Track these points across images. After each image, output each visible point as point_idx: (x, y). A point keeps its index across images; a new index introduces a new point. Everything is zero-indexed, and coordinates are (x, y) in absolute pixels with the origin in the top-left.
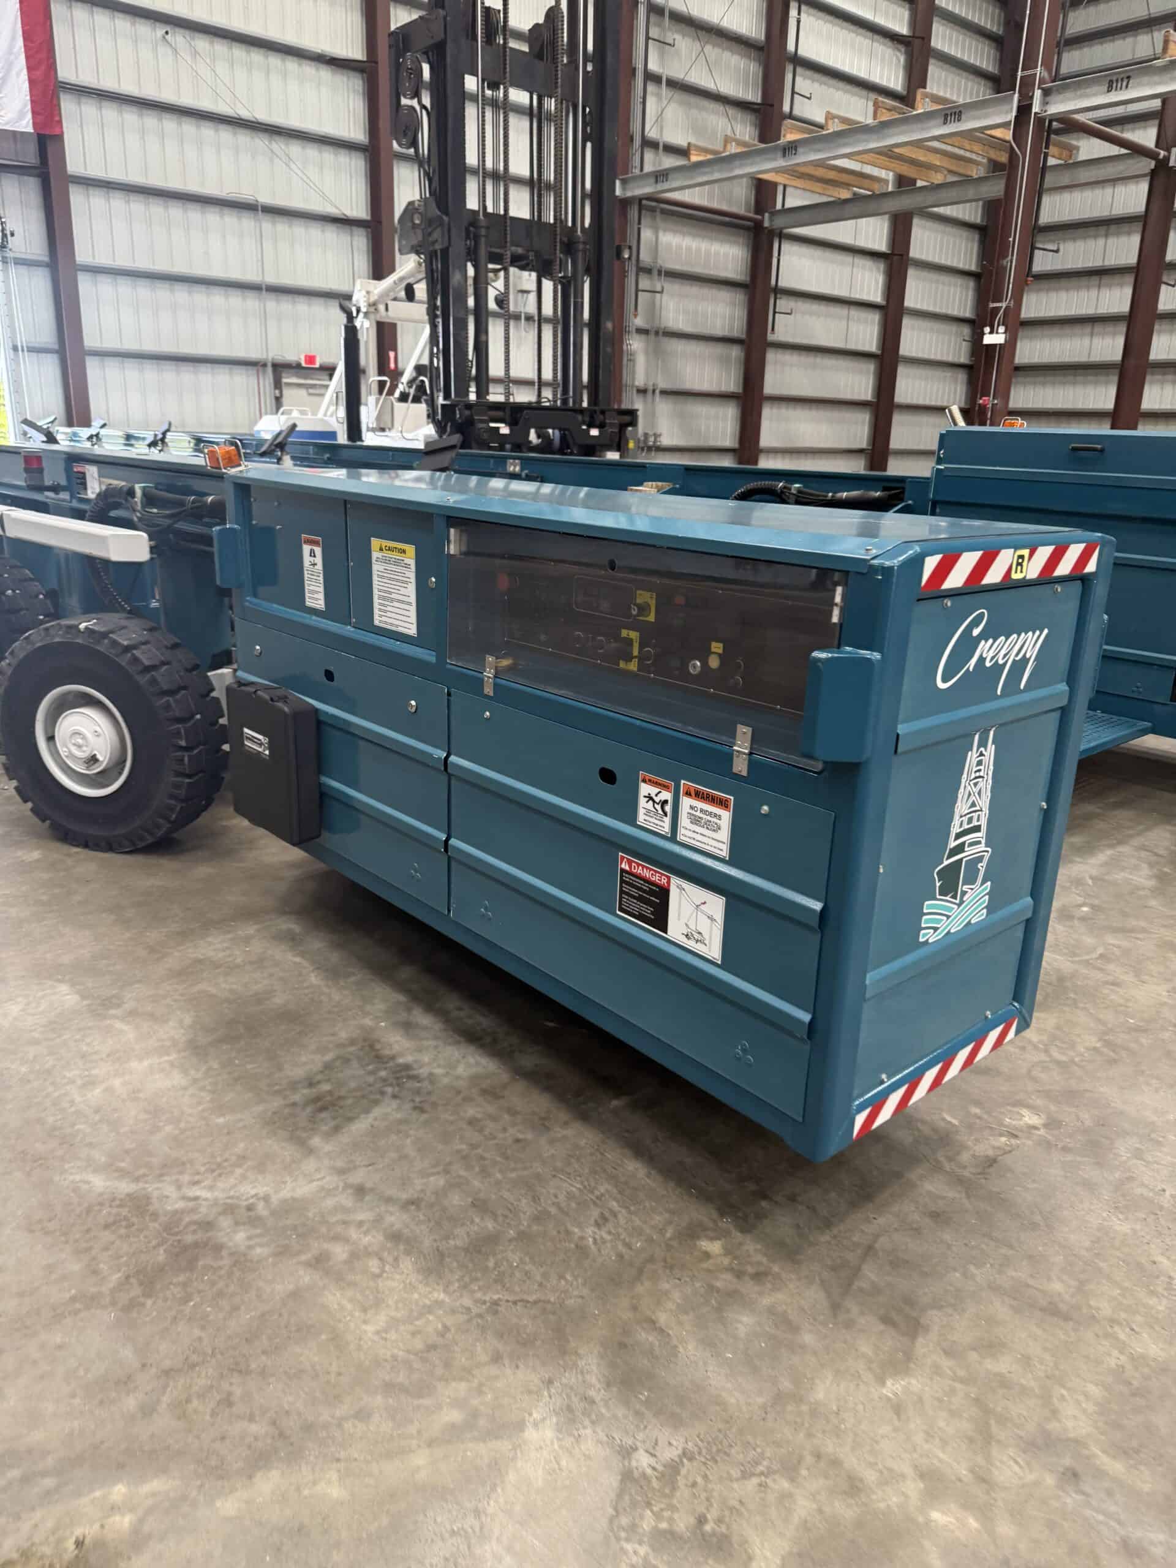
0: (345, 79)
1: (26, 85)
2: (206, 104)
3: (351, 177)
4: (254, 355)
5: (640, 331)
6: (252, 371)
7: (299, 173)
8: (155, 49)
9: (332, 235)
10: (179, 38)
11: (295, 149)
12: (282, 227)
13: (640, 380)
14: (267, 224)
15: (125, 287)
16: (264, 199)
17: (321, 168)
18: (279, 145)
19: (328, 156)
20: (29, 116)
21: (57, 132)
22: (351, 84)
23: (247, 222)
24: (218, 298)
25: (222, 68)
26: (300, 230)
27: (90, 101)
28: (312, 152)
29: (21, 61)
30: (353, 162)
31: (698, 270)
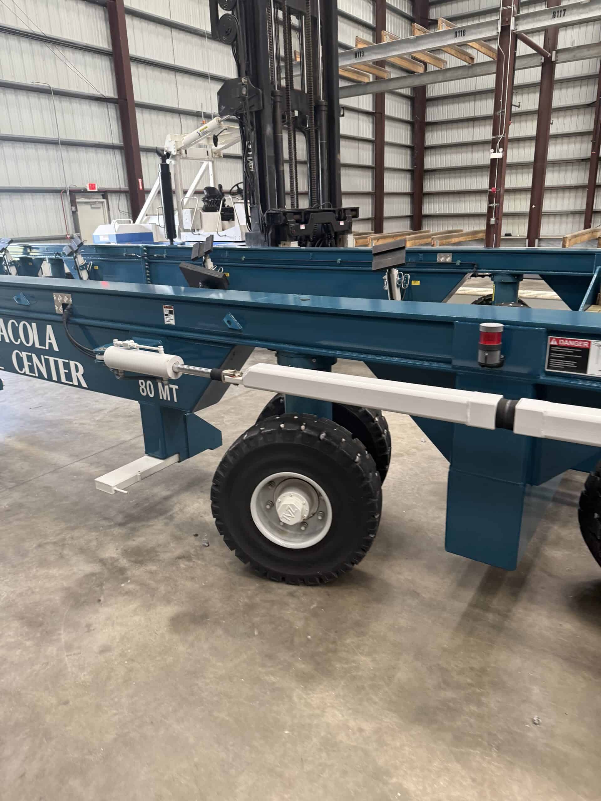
0: (94, 10)
3: (103, 72)
4: (57, 185)
6: (58, 196)
7: (73, 69)
9: (95, 108)
11: (69, 54)
12: (65, 104)
14: (57, 102)
16: (54, 86)
17: (85, 66)
18: (58, 51)
19: (89, 58)
22: (97, 13)
23: (44, 101)
24: (31, 150)
26: (76, 105)
28: (79, 56)
30: (103, 63)
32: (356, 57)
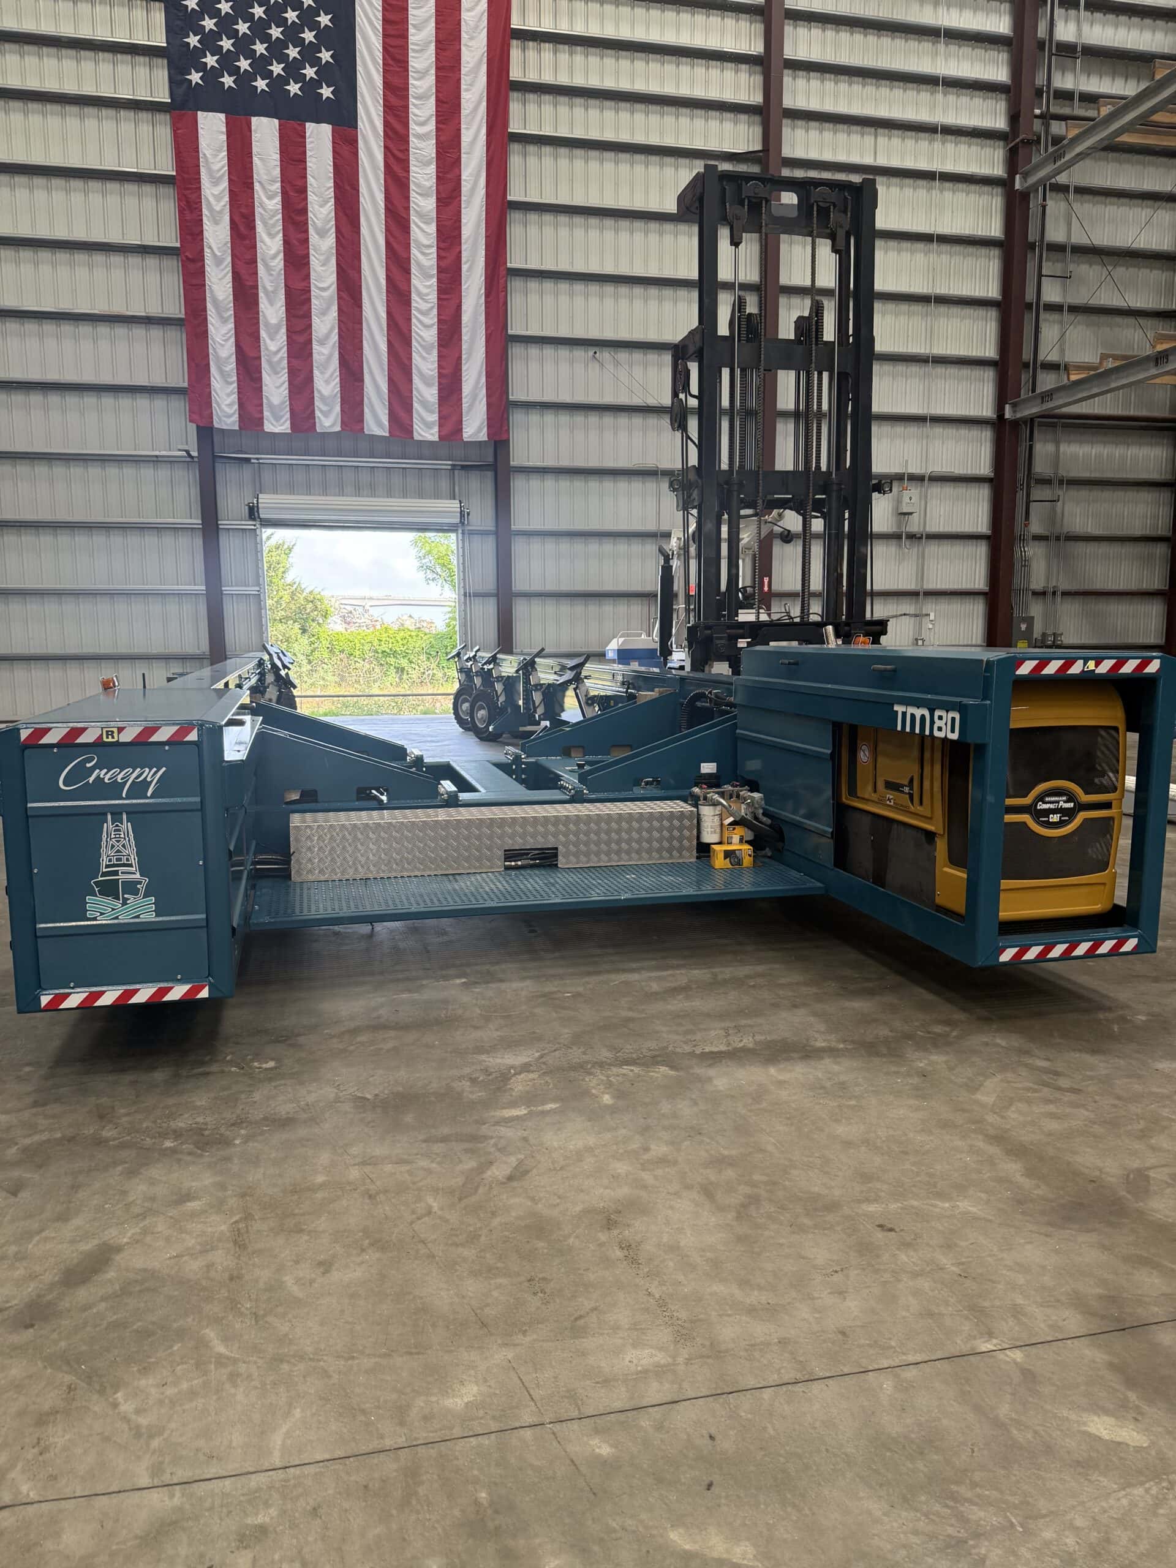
1: (485, 408)
2: (624, 400)
4: (648, 588)
5: (1037, 538)
6: (645, 601)
8: (586, 366)
10: (606, 355)
13: (1038, 582)
15: (550, 545)
16: (664, 465)
20: (485, 429)
21: (504, 438)
23: (649, 484)
24: (622, 547)
25: (638, 372)
27: (534, 411)
29: (483, 392)
31: (1109, 475)
32: (1157, 365)
